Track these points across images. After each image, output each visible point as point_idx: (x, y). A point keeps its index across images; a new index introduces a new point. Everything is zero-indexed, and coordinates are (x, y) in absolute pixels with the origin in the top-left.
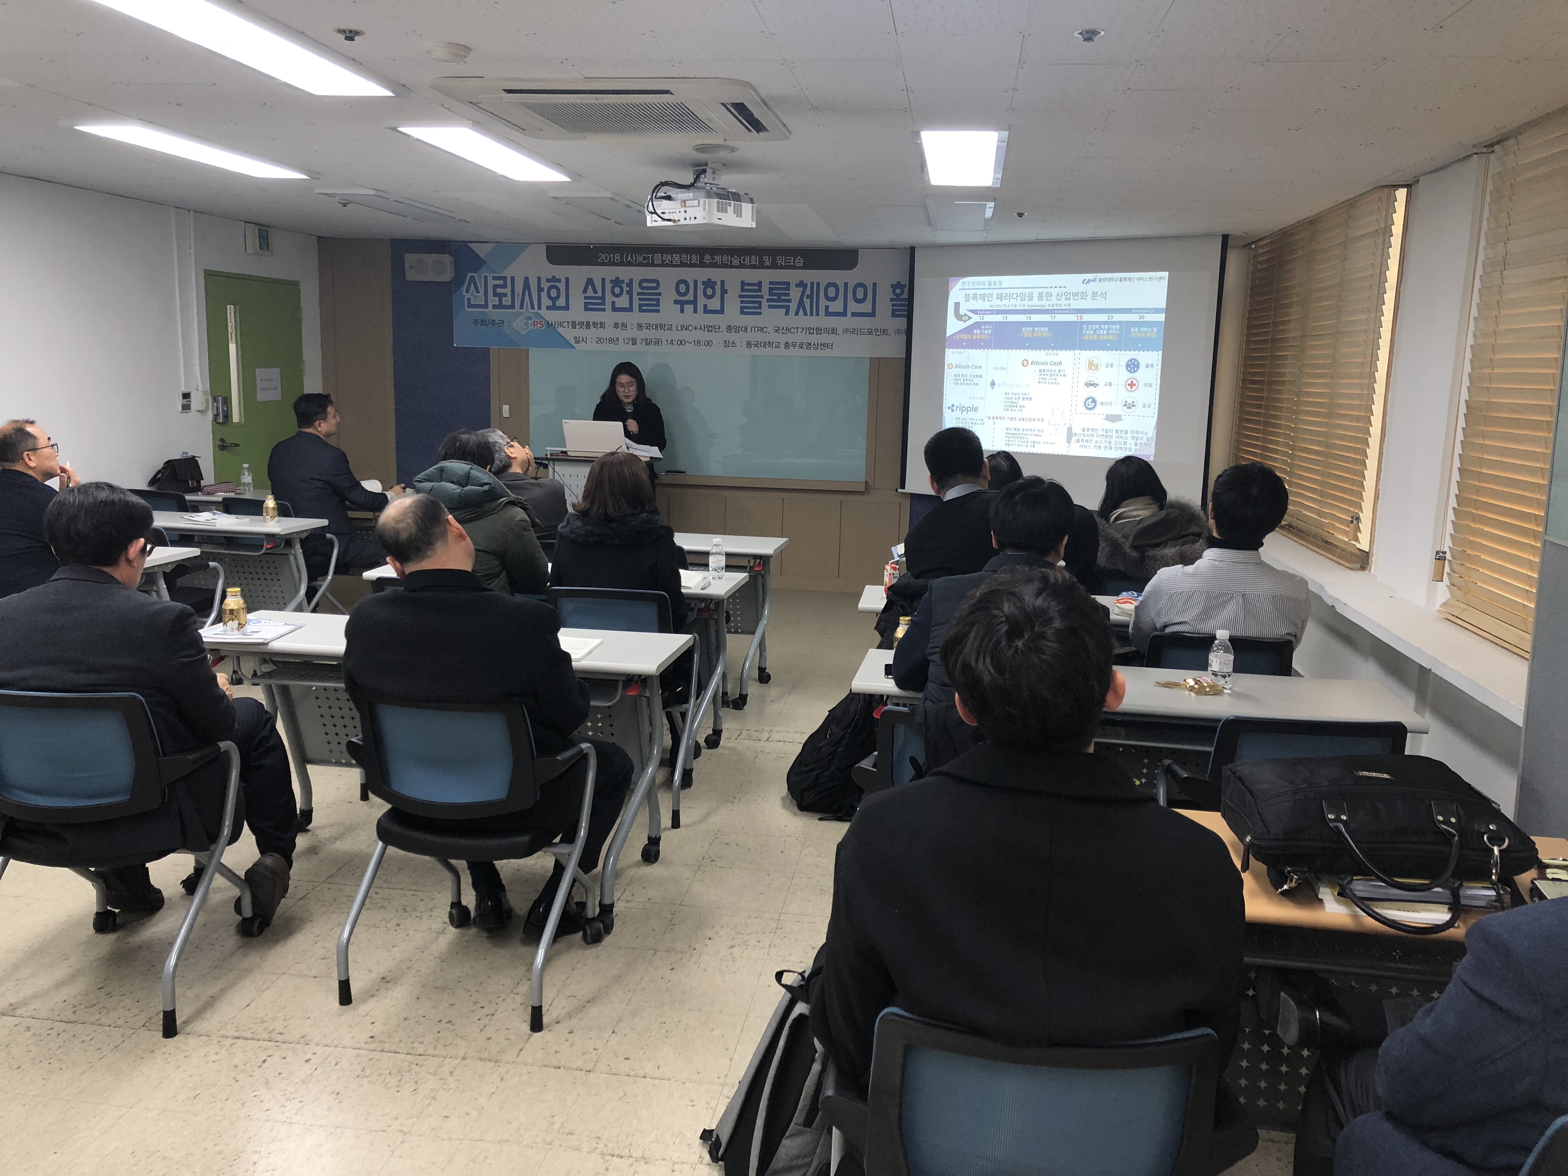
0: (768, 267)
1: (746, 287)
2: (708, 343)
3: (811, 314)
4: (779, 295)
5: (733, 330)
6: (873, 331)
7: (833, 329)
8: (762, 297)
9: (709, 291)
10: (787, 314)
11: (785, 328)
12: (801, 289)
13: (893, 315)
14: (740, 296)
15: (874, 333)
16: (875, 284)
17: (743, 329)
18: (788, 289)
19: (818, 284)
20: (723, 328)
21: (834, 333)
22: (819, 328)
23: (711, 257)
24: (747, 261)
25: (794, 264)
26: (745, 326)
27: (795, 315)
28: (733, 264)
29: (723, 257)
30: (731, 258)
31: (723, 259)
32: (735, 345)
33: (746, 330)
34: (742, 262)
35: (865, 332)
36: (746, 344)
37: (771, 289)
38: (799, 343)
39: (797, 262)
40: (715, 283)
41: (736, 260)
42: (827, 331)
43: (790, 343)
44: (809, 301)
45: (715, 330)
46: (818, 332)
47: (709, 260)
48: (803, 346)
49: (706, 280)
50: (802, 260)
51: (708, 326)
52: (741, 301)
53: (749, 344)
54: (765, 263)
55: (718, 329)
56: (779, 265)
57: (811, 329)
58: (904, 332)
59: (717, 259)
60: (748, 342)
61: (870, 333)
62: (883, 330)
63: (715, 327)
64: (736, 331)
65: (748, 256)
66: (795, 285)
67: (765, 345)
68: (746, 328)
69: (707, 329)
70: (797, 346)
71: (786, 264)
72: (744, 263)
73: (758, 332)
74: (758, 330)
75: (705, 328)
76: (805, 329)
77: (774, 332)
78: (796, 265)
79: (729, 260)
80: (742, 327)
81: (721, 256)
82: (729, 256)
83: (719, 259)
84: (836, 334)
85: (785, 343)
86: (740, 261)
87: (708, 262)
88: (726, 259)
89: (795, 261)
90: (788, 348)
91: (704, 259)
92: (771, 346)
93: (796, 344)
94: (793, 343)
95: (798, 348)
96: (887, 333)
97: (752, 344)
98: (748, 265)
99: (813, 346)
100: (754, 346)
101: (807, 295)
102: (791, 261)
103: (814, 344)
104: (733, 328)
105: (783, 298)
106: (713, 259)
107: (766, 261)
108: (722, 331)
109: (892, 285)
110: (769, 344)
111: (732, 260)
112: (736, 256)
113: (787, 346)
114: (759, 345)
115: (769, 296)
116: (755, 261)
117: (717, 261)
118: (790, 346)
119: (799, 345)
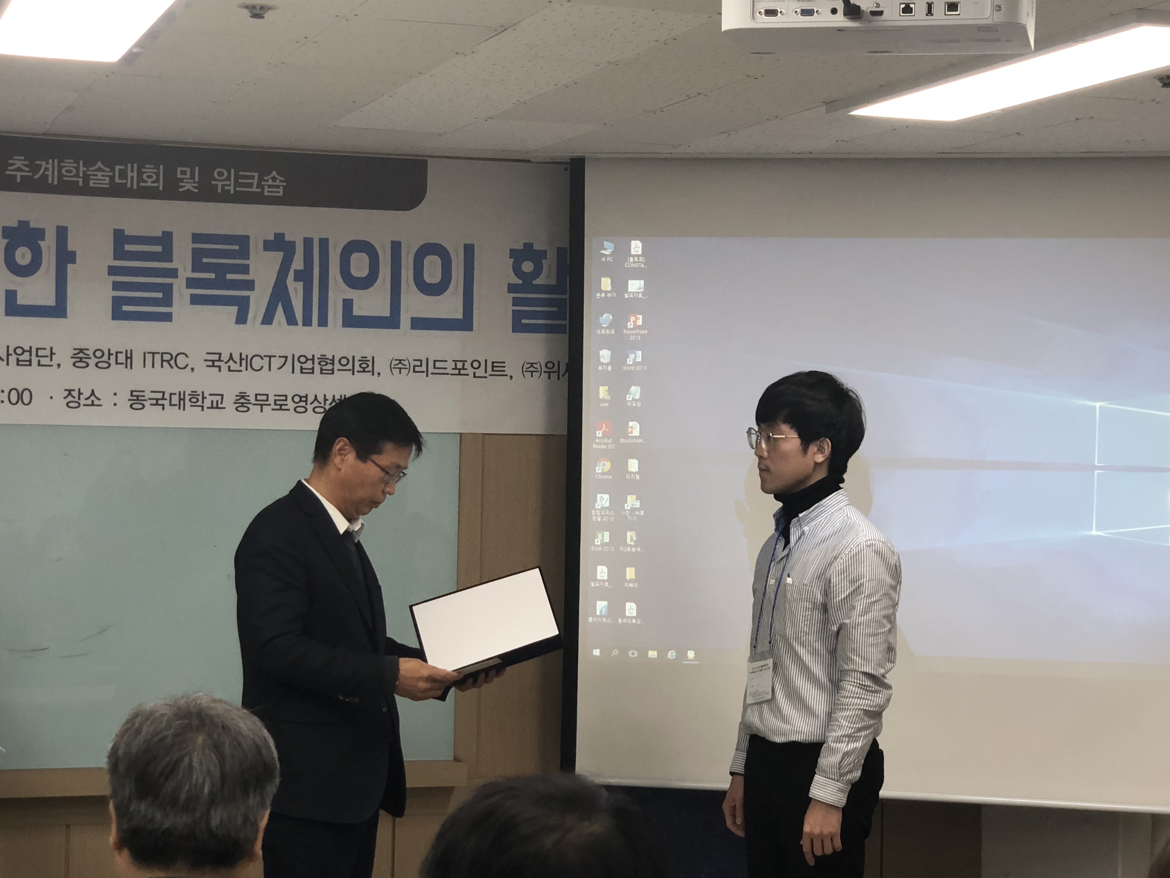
0: (188, 196)
1: (128, 247)
2: (20, 397)
3: (307, 322)
4: (221, 270)
5: (92, 362)
6: (467, 365)
7: (364, 360)
8: (173, 273)
9: (23, 256)
10: (241, 319)
11: (237, 358)
12: (280, 255)
13: (518, 327)
14: (112, 271)
15: (471, 371)
16: (469, 250)
17: (122, 358)
18: (244, 253)
19: (324, 243)
20: (64, 356)
21: (366, 370)
22: (328, 359)
23: (27, 163)
24: (132, 177)
25: (259, 190)
26: (126, 351)
27: (262, 323)
28: (91, 184)
29: (62, 164)
30: (85, 169)
31: (63, 171)
32: (96, 402)
33: (129, 360)
34: (117, 180)
35: (446, 368)
36: (129, 400)
37: (197, 255)
38: (275, 395)
39: (269, 186)
40: (40, 233)
41: (99, 174)
42: (350, 366)
43: (249, 396)
44: (300, 285)
45: (39, 361)
46: (324, 368)
47: (23, 171)
48: (286, 405)
49: (16, 225)
50: (281, 181)
51: (19, 351)
52: (114, 283)
53: (138, 400)
54: (181, 184)
55: (49, 359)
56: (219, 191)
57: (307, 360)
58: (544, 369)
59: (46, 169)
60: (134, 393)
61: (459, 372)
62: (495, 364)
63: (40, 353)
64: (99, 365)
65: (135, 165)
66: (261, 245)
67: (182, 402)
68: (129, 355)
69: (18, 360)
70: (270, 405)
71: (238, 189)
72: (125, 181)
73: (162, 367)
74: (163, 361)
75: (11, 355)
76: (290, 360)
77: (207, 366)
78: (266, 194)
79: (81, 175)
80: (117, 353)
81: (56, 161)
82: (81, 162)
83: (51, 169)
84: (373, 374)
85: (237, 396)
86: (112, 178)
87: (21, 176)
88: (70, 171)
89: (263, 183)
90: (246, 409)
91: (10, 168)
92: (200, 403)
93: (267, 400)
94: (259, 397)
95: (273, 409)
96: (504, 371)
97: (146, 400)
98: (135, 187)
99: (311, 404)
100: (151, 405)
101: (295, 270)
102: (253, 183)
103: (316, 399)
104: (92, 356)
105: (229, 276)
106: (35, 169)
107: (185, 181)
108: (59, 365)
109: (511, 250)
110: (194, 400)
111: (89, 173)
112: (99, 164)
113: (242, 403)
114: (166, 403)
115: (193, 271)
116: (155, 177)
117: (46, 173)
118: (250, 403)
119: (275, 401)
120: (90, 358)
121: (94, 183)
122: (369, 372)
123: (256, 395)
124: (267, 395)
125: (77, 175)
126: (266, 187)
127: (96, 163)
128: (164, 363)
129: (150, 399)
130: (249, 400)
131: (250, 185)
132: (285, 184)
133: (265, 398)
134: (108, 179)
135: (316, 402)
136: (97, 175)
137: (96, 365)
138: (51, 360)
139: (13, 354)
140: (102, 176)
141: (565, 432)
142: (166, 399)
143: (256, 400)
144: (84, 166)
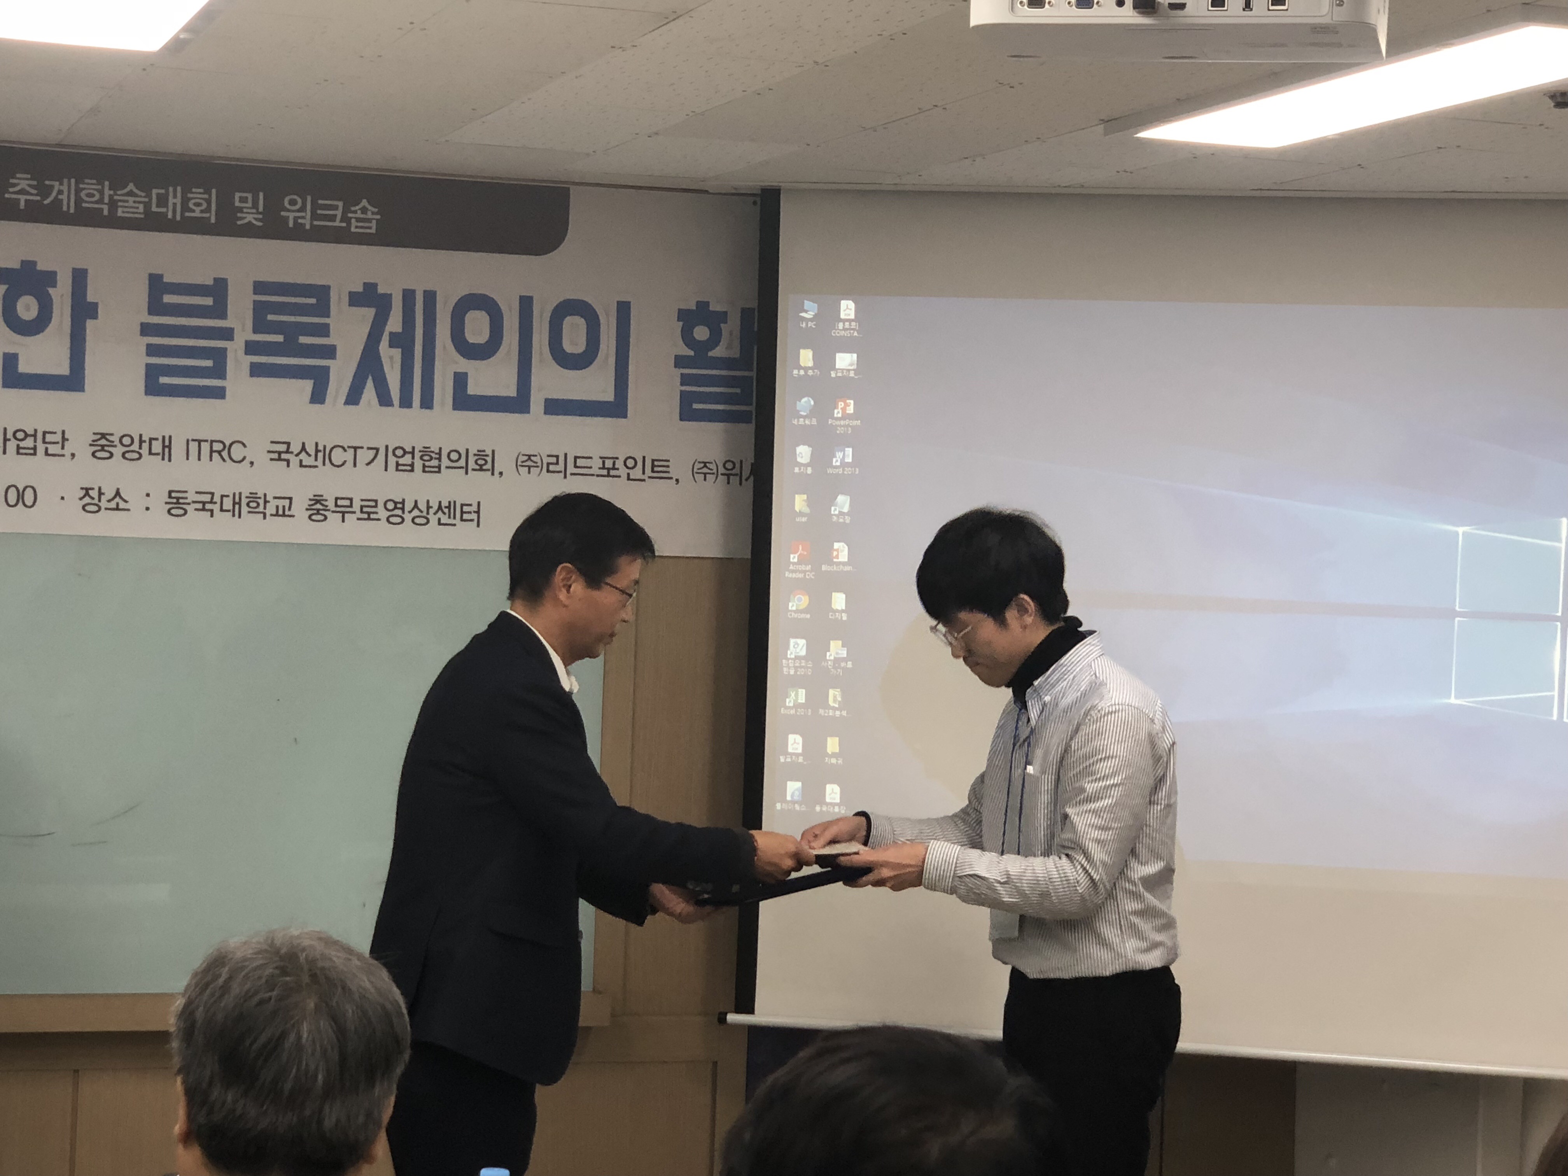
0: (248, 231)
1: (168, 299)
2: (20, 496)
3: (406, 402)
4: (291, 332)
5: (118, 451)
6: (619, 464)
7: (481, 454)
8: (227, 334)
9: (27, 308)
10: (318, 397)
11: (311, 449)
12: (370, 312)
13: (687, 414)
14: (146, 330)
15: (623, 471)
16: (624, 309)
17: (157, 447)
18: (323, 309)
19: (430, 297)
20: (80, 443)
21: (484, 467)
22: (433, 452)
23: (35, 183)
24: (175, 204)
25: (344, 225)
26: (164, 437)
27: (347, 403)
28: (120, 213)
29: (81, 186)
30: (112, 192)
31: (83, 194)
32: (122, 505)
33: (167, 450)
34: (154, 209)
35: (591, 468)
36: (166, 503)
37: (260, 310)
38: (362, 500)
39: (358, 220)
40: (50, 278)
41: (131, 199)
42: (462, 463)
43: (326, 500)
44: (397, 353)
45: (47, 449)
46: (427, 464)
47: (28, 193)
48: (376, 513)
49: (17, 266)
50: (373, 213)
51: (20, 435)
52: (149, 346)
53: (178, 503)
54: (239, 215)
55: (60, 445)
56: (291, 224)
57: (405, 452)
58: (722, 470)
59: (60, 192)
60: (173, 495)
61: (608, 473)
62: (656, 463)
63: (49, 438)
64: (127, 455)
65: (179, 189)
66: (346, 299)
67: (237, 507)
68: (167, 443)
69: (18, 447)
70: (354, 512)
71: (315, 223)
72: (163, 210)
73: (211, 460)
74: (212, 451)
75: (9, 440)
76: (382, 451)
77: (272, 459)
78: (353, 230)
79: (106, 200)
80: (151, 440)
81: (73, 181)
82: (107, 183)
83: (66, 193)
84: (493, 474)
85: (310, 500)
86: (147, 205)
87: (26, 201)
88: (93, 196)
89: (350, 215)
90: (322, 518)
91: (11, 190)
92: (261, 509)
93: (351, 506)
94: (340, 502)
95: (358, 519)
96: (668, 472)
97: (189, 504)
98: (178, 218)
99: (410, 512)
100: (196, 509)
101: (391, 333)
102: (336, 216)
103: (416, 506)
104: (117, 443)
105: (303, 340)
106: (45, 191)
107: (245, 210)
108: (73, 455)
109: (680, 311)
110: (253, 505)
111: (116, 197)
112: (131, 187)
113: (318, 510)
114: (216, 508)
115: (255, 331)
116: (205, 205)
117: (60, 197)
118: (328, 510)
119: (362, 507)
120: (115, 446)
121: (123, 212)
122: (488, 470)
123: (337, 499)
124: (351, 500)
125: (101, 201)
126: (353, 221)
127: (126, 187)
128: (215, 455)
129: (194, 502)
130: (327, 506)
131: (332, 218)
132: (378, 217)
133: (347, 503)
134: (141, 208)
135: (416, 509)
136: (127, 201)
137: (123, 455)
138: (63, 448)
139: (13, 439)
140: (134, 202)
141: (750, 557)
142: (215, 503)
143: (336, 505)
144: (110, 189)
